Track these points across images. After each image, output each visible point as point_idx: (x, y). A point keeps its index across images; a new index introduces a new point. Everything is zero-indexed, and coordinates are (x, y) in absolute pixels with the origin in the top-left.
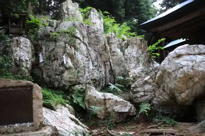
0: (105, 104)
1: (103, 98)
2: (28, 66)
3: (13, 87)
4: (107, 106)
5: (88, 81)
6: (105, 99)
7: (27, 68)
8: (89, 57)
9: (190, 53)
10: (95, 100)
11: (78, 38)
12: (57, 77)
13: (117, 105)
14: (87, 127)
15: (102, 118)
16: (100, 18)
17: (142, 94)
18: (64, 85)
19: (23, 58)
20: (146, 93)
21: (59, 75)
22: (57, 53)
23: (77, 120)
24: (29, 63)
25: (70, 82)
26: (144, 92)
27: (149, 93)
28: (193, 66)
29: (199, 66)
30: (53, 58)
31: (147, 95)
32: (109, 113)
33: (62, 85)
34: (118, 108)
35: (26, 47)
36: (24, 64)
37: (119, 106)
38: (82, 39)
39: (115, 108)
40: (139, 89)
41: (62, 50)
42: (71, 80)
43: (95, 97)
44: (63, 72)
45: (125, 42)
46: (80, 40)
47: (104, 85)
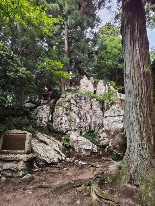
0: (78, 143)
1: (76, 139)
2: (46, 120)
3: (20, 134)
4: (79, 145)
5: (77, 128)
6: (77, 140)
7: (45, 121)
8: (79, 114)
9: (111, 116)
10: (73, 140)
11: (73, 104)
12: (59, 126)
13: (84, 145)
14: (65, 156)
15: (77, 151)
16: (105, 86)
17: (102, 138)
18: (63, 130)
19: (43, 117)
20: (104, 138)
21: (60, 125)
22: (59, 113)
23: (59, 151)
24: (47, 119)
25: (66, 129)
26: (103, 137)
27: (106, 139)
28: (108, 125)
29: (112, 124)
30: (57, 116)
31: (105, 140)
32: (80, 149)
33: (61, 130)
34: (84, 146)
35: (47, 110)
36: (44, 119)
37: (86, 145)
38: (75, 104)
39: (83, 146)
40: (101, 135)
41: (62, 112)
42: (66, 128)
43: (72, 139)
44: (62, 123)
45: (111, 102)
46: (74, 105)
47: (88, 131)
